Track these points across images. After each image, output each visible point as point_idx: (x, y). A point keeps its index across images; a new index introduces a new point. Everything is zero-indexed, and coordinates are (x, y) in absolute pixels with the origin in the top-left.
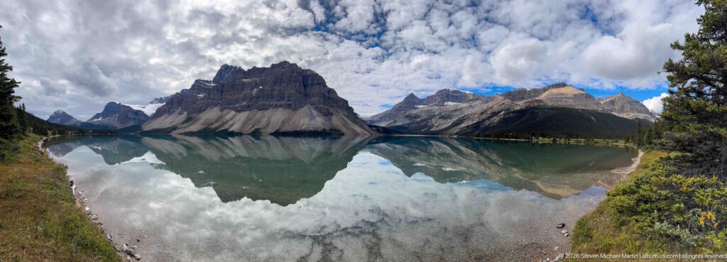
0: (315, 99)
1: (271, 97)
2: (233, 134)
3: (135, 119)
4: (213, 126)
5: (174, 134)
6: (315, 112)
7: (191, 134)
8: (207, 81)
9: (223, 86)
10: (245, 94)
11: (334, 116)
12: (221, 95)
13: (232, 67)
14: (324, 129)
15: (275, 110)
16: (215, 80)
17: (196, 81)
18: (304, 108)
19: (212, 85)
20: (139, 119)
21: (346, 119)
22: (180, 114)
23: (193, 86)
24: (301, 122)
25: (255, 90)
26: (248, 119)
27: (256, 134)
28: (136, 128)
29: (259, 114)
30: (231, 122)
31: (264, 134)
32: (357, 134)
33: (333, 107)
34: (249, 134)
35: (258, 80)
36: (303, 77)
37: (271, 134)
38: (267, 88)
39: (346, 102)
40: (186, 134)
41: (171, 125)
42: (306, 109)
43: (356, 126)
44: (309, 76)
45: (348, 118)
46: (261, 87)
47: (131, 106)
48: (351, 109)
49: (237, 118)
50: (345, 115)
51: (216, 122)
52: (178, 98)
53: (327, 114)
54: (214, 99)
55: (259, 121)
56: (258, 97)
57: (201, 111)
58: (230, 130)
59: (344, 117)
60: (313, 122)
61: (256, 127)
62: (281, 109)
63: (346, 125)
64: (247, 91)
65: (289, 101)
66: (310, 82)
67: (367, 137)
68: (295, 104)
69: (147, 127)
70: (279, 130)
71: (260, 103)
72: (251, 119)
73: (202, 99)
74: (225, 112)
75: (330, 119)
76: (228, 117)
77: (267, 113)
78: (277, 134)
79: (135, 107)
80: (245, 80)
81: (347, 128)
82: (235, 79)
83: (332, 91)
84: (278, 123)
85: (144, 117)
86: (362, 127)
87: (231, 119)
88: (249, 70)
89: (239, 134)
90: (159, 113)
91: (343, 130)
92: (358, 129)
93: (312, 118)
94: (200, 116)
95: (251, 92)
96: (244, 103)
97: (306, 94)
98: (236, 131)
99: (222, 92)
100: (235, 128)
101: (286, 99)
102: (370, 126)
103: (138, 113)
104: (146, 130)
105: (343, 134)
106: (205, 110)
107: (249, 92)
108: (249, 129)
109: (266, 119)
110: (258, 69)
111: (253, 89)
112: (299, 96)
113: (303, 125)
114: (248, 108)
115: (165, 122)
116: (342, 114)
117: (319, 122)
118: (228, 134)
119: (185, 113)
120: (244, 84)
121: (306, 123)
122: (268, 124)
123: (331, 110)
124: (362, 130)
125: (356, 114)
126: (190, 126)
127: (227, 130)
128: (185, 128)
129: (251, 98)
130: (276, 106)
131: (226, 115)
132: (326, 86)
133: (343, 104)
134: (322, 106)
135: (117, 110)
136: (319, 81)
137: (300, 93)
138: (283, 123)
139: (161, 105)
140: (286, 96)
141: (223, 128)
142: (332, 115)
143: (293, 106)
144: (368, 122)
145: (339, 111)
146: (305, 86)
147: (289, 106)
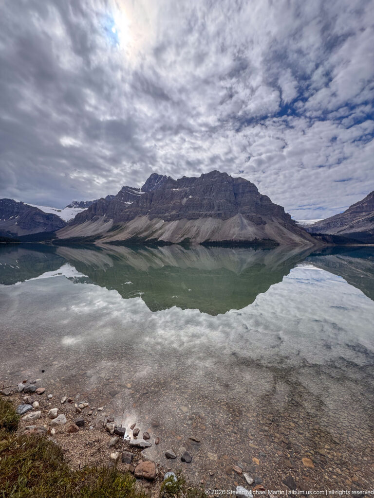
0: (245, 208)
1: (200, 206)
2: (162, 244)
3: (45, 224)
4: (142, 235)
5: (98, 243)
6: (245, 221)
7: (118, 243)
8: (135, 189)
9: (153, 194)
10: (174, 203)
11: (267, 225)
12: (150, 204)
13: (161, 176)
14: (256, 239)
15: (205, 219)
16: (143, 189)
17: (124, 188)
18: (234, 218)
19: (141, 193)
20: (52, 224)
21: (281, 227)
22: (106, 221)
23: (120, 193)
24: (231, 232)
25: (185, 200)
26: (178, 229)
27: (186, 244)
28: (48, 235)
29: (188, 224)
30: (160, 231)
31: (193, 244)
32: (295, 245)
33: (266, 215)
34: (178, 244)
35: (188, 189)
36: (234, 185)
37: (201, 244)
38: (197, 197)
39: (282, 208)
40: (112, 243)
41: (93, 234)
42: (236, 218)
43: (294, 235)
44: (240, 184)
45: (285, 226)
46: (190, 197)
47: (39, 207)
48: (288, 216)
49: (167, 227)
50: (280, 223)
51: (145, 231)
52: (103, 203)
53: (260, 223)
54: (142, 208)
55: (189, 231)
56: (187, 206)
57: (129, 219)
58: (160, 239)
59: (279, 225)
60: (243, 232)
61: (186, 237)
62: (210, 219)
63: (281, 234)
64: (176, 201)
65: (219, 210)
66: (240, 191)
67: (308, 248)
68: (225, 214)
69: (63, 235)
70: (209, 240)
71: (190, 212)
72: (180, 228)
73: (130, 207)
74: (154, 221)
75: (263, 229)
76: (158, 226)
77: (197, 223)
78: (207, 244)
79: (47, 210)
80: (174, 190)
81: (282, 237)
82: (164, 188)
83: (265, 198)
84: (207, 232)
85: (58, 223)
86: (301, 236)
87: (161, 228)
88: (178, 180)
89: (169, 244)
90: (79, 219)
91: (278, 239)
92: (297, 239)
93: (243, 227)
94: (128, 224)
95: (181, 202)
96: (174, 212)
97: (237, 204)
98: (166, 240)
99: (151, 201)
100: (165, 237)
101: (215, 209)
102: (313, 235)
103: (50, 217)
104: (61, 238)
105: (278, 245)
106: (132, 218)
107: (179, 201)
108: (178, 239)
109: (196, 228)
110: (188, 178)
111: (183, 198)
112: (230, 205)
113: (233, 234)
114: (177, 217)
115: (88, 230)
116: (276, 222)
117: (250, 231)
118: (157, 244)
119: (111, 221)
120: (173, 193)
121: (237, 233)
122: (197, 234)
123: (264, 219)
124: (303, 240)
125: (294, 222)
126: (117, 234)
127: (156, 239)
128: (111, 236)
129: (181, 207)
130: (206, 216)
131: (155, 224)
132: (258, 193)
133: (279, 211)
134: (254, 214)
135: (16, 210)
136: (251, 188)
137: (230, 202)
138: (213, 232)
139: (81, 210)
140: (215, 205)
141: (152, 238)
142: (265, 223)
143: (223, 216)
144: (310, 231)
145: (274, 219)
146: (236, 195)
147: (218, 216)
